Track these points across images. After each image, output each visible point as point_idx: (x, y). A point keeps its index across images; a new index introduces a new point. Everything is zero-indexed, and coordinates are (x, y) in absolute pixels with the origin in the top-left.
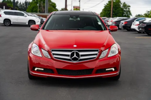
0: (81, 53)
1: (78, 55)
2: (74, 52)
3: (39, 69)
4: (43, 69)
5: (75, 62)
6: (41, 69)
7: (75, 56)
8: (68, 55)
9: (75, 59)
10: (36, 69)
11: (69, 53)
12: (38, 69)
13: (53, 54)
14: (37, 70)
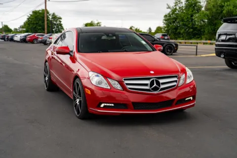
0: (161, 81)
1: (158, 83)
2: (153, 80)
3: (108, 105)
4: (113, 105)
5: (156, 92)
6: (110, 105)
7: (155, 85)
8: (146, 85)
9: (156, 89)
10: (102, 105)
11: (148, 82)
12: (106, 104)
13: (127, 84)
14: (105, 106)
